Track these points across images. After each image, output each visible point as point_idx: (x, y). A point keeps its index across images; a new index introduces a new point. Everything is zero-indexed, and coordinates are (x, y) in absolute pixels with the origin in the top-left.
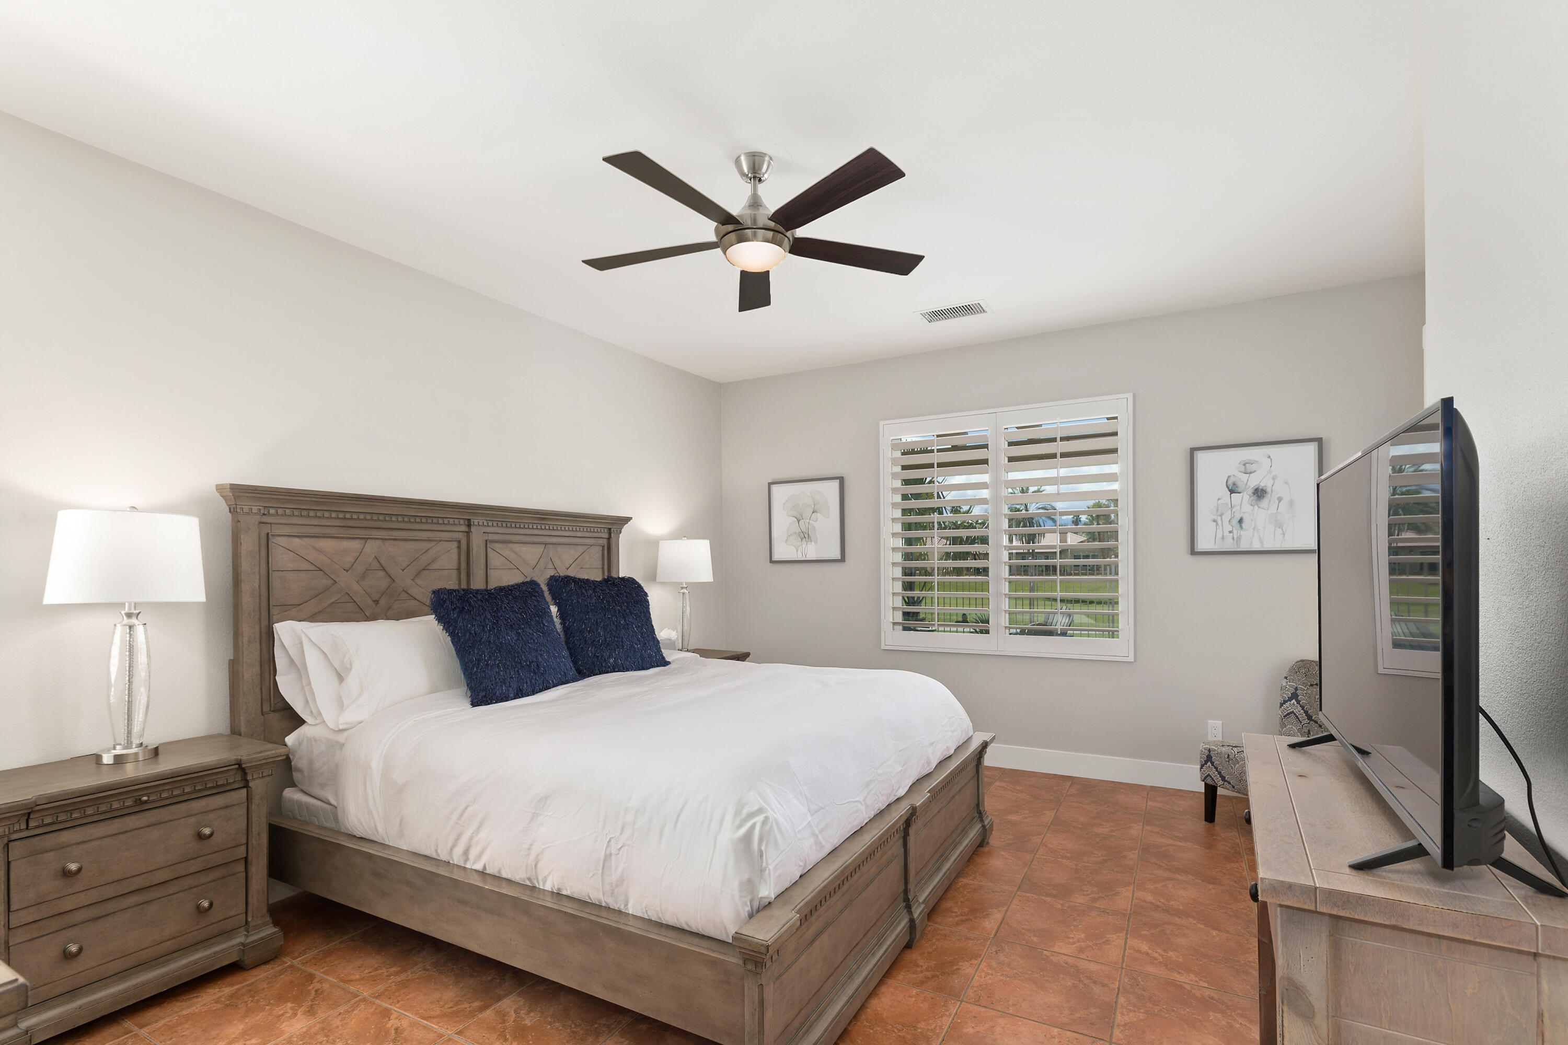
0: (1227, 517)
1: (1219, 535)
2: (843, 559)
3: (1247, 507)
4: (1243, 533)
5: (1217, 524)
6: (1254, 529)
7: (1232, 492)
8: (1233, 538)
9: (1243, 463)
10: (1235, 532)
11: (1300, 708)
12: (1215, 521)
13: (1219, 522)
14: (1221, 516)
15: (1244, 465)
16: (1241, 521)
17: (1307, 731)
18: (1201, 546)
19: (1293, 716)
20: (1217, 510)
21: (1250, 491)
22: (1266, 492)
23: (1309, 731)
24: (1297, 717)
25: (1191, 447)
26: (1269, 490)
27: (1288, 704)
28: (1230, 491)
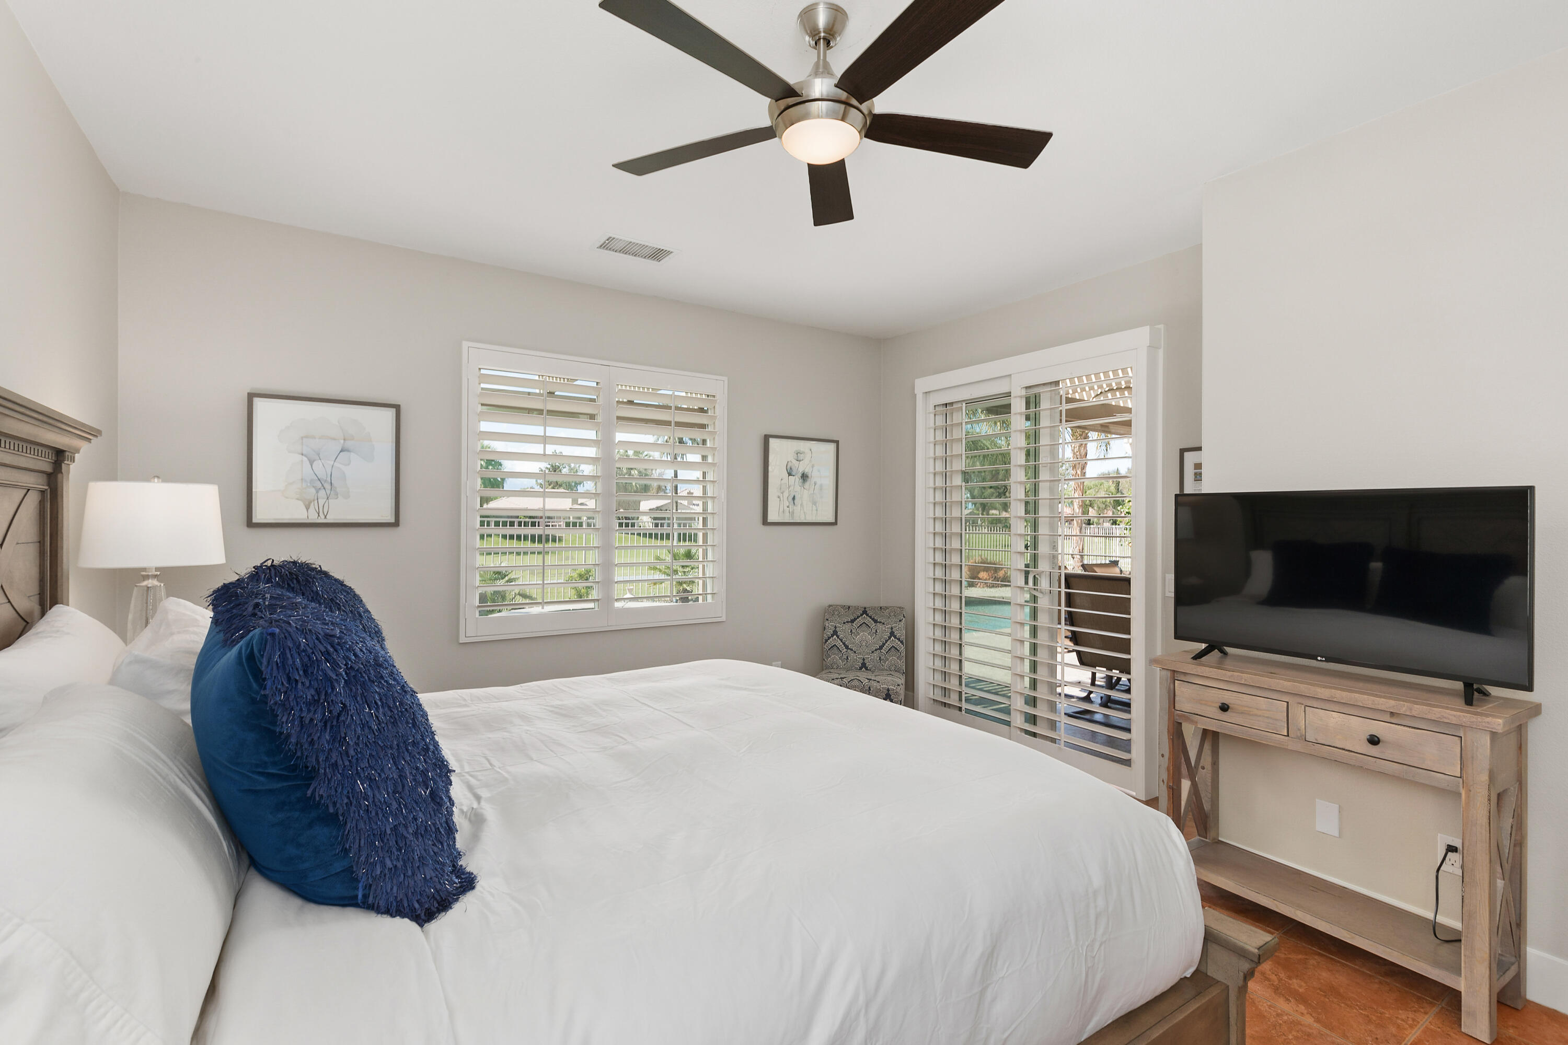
0: (786, 494)
1: (781, 510)
2: (396, 524)
3: (798, 488)
4: (795, 508)
5: (780, 500)
6: (801, 505)
7: (790, 474)
8: (789, 512)
9: (796, 453)
10: (790, 506)
11: (839, 641)
12: (779, 497)
13: (781, 497)
14: (782, 493)
15: (797, 454)
16: (794, 498)
17: (846, 657)
18: (772, 517)
19: (835, 647)
20: (781, 489)
21: (800, 475)
22: (808, 477)
23: (847, 657)
24: (838, 648)
25: (766, 434)
26: (810, 476)
27: (831, 639)
28: (788, 473)
